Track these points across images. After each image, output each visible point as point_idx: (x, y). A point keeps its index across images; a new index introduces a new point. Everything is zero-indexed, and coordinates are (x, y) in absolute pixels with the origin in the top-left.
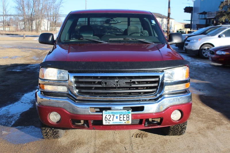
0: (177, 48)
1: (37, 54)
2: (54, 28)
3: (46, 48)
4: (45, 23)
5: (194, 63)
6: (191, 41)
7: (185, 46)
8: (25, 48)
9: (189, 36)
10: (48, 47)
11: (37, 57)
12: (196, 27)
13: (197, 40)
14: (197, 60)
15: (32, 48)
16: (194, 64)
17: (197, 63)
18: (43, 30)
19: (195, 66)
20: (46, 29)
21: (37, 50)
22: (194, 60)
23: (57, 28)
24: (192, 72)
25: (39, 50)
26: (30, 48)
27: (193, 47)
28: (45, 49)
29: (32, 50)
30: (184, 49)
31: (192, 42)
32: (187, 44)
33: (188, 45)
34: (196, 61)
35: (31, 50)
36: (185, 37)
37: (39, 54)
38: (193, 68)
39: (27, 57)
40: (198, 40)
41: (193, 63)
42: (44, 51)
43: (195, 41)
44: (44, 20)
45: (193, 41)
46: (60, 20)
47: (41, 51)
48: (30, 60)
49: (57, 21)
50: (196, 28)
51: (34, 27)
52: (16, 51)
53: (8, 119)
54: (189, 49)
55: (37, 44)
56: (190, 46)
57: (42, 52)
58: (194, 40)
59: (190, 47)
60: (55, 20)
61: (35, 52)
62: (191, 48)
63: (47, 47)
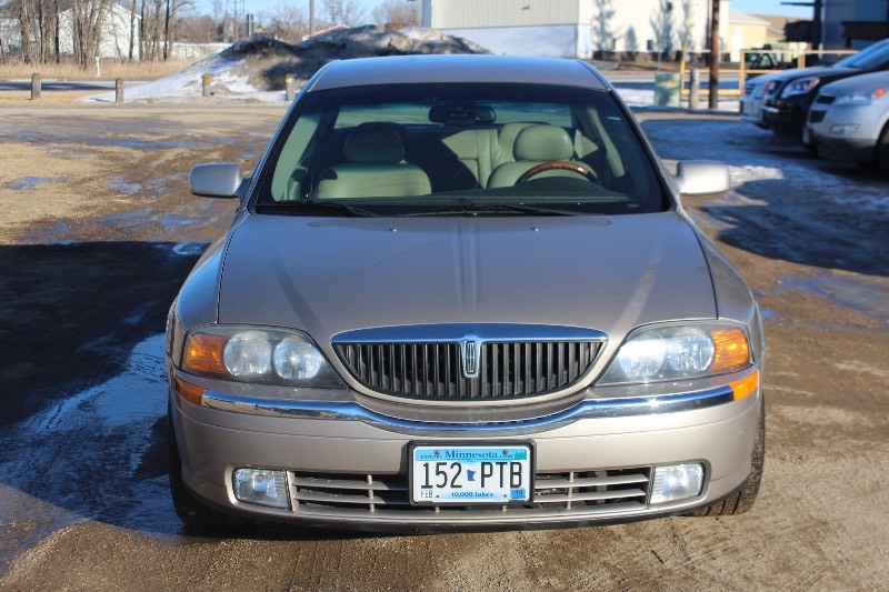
0: (769, 132)
1: (124, 167)
2: (162, 44)
3: (155, 138)
4: (117, 20)
5: (863, 203)
6: (840, 101)
7: (809, 124)
8: (59, 140)
9: (826, 79)
10: (166, 137)
11: (130, 183)
12: (843, 36)
13: (868, 95)
14: (873, 189)
15: (91, 141)
16: (862, 208)
17: (876, 201)
18: (108, 55)
19: (869, 213)
20: (126, 52)
21: (116, 149)
22: (858, 188)
23: (175, 44)
24: (861, 243)
25: (129, 150)
26: (78, 139)
27: (847, 129)
28: (153, 142)
29: (94, 147)
30: (806, 139)
31: (845, 106)
32: (819, 116)
33: (827, 117)
34: (865, 193)
35: (89, 151)
36: (808, 82)
37: (134, 167)
38: (859, 224)
39: (84, 181)
40: (873, 96)
41: (854, 201)
42: (151, 153)
43: (856, 98)
44: (115, 10)
45: (846, 100)
46: (188, 6)
47: (139, 154)
48: (103, 194)
49: (179, 14)
50: (844, 41)
51: (67, 43)
52: (21, 156)
53: (106, 448)
54: (833, 136)
55: (104, 121)
56: (832, 127)
57: (148, 160)
58: (852, 96)
59: (835, 129)
60: (164, 7)
61: (111, 159)
62: (842, 132)
63: (160, 137)
